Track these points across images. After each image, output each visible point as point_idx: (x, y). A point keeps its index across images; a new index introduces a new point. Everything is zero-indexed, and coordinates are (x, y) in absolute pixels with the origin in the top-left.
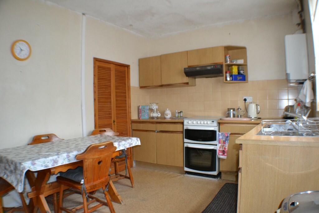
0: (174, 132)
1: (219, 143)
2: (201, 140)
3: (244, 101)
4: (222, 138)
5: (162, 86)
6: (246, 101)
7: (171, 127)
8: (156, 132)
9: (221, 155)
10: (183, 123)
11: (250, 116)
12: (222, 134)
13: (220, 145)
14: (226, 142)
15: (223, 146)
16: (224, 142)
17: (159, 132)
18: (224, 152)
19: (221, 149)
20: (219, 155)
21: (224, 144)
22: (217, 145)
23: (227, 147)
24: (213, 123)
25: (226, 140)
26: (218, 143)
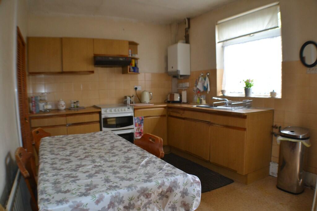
0: (90, 123)
1: (136, 126)
2: (119, 126)
3: (135, 90)
4: (138, 122)
5: (62, 73)
6: (137, 90)
7: (86, 118)
8: (67, 125)
9: (138, 136)
10: (100, 113)
11: (145, 102)
12: (137, 118)
13: (136, 128)
14: (141, 124)
15: (139, 128)
16: (140, 125)
17: (72, 125)
18: (140, 133)
19: (137, 131)
20: (136, 136)
21: (140, 127)
22: (133, 129)
23: (143, 129)
24: (129, 109)
25: (141, 123)
26: (134, 126)
